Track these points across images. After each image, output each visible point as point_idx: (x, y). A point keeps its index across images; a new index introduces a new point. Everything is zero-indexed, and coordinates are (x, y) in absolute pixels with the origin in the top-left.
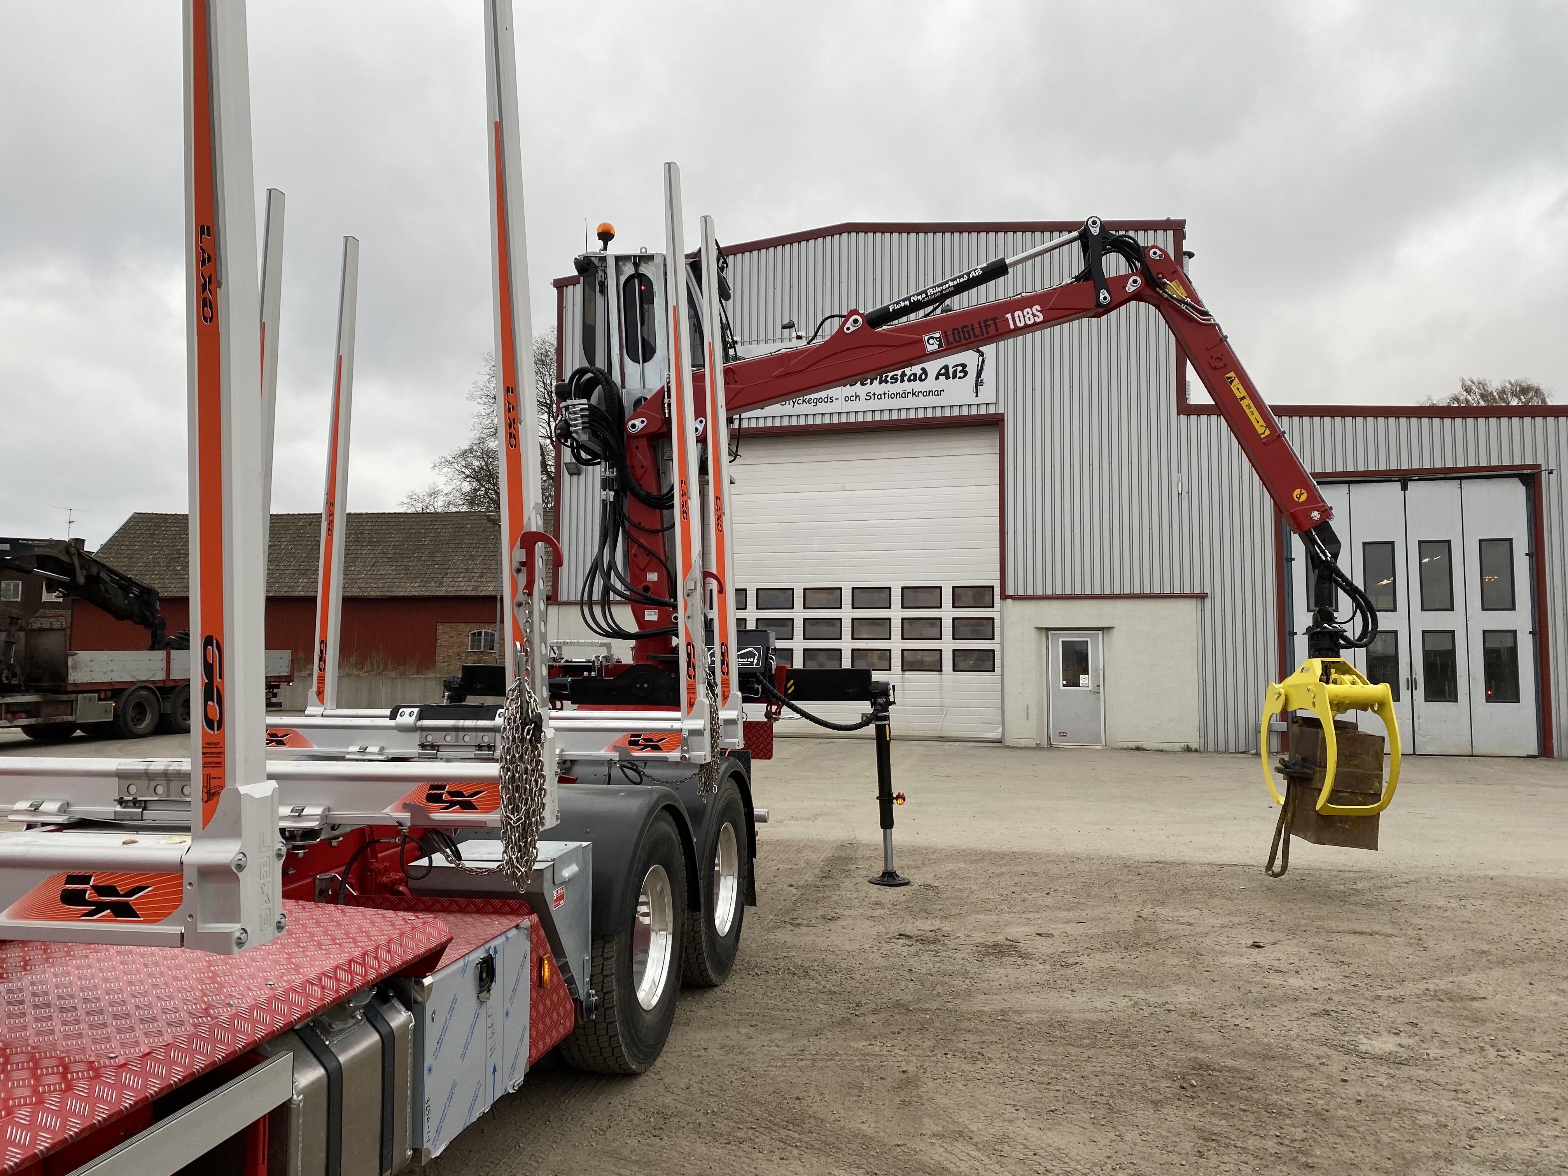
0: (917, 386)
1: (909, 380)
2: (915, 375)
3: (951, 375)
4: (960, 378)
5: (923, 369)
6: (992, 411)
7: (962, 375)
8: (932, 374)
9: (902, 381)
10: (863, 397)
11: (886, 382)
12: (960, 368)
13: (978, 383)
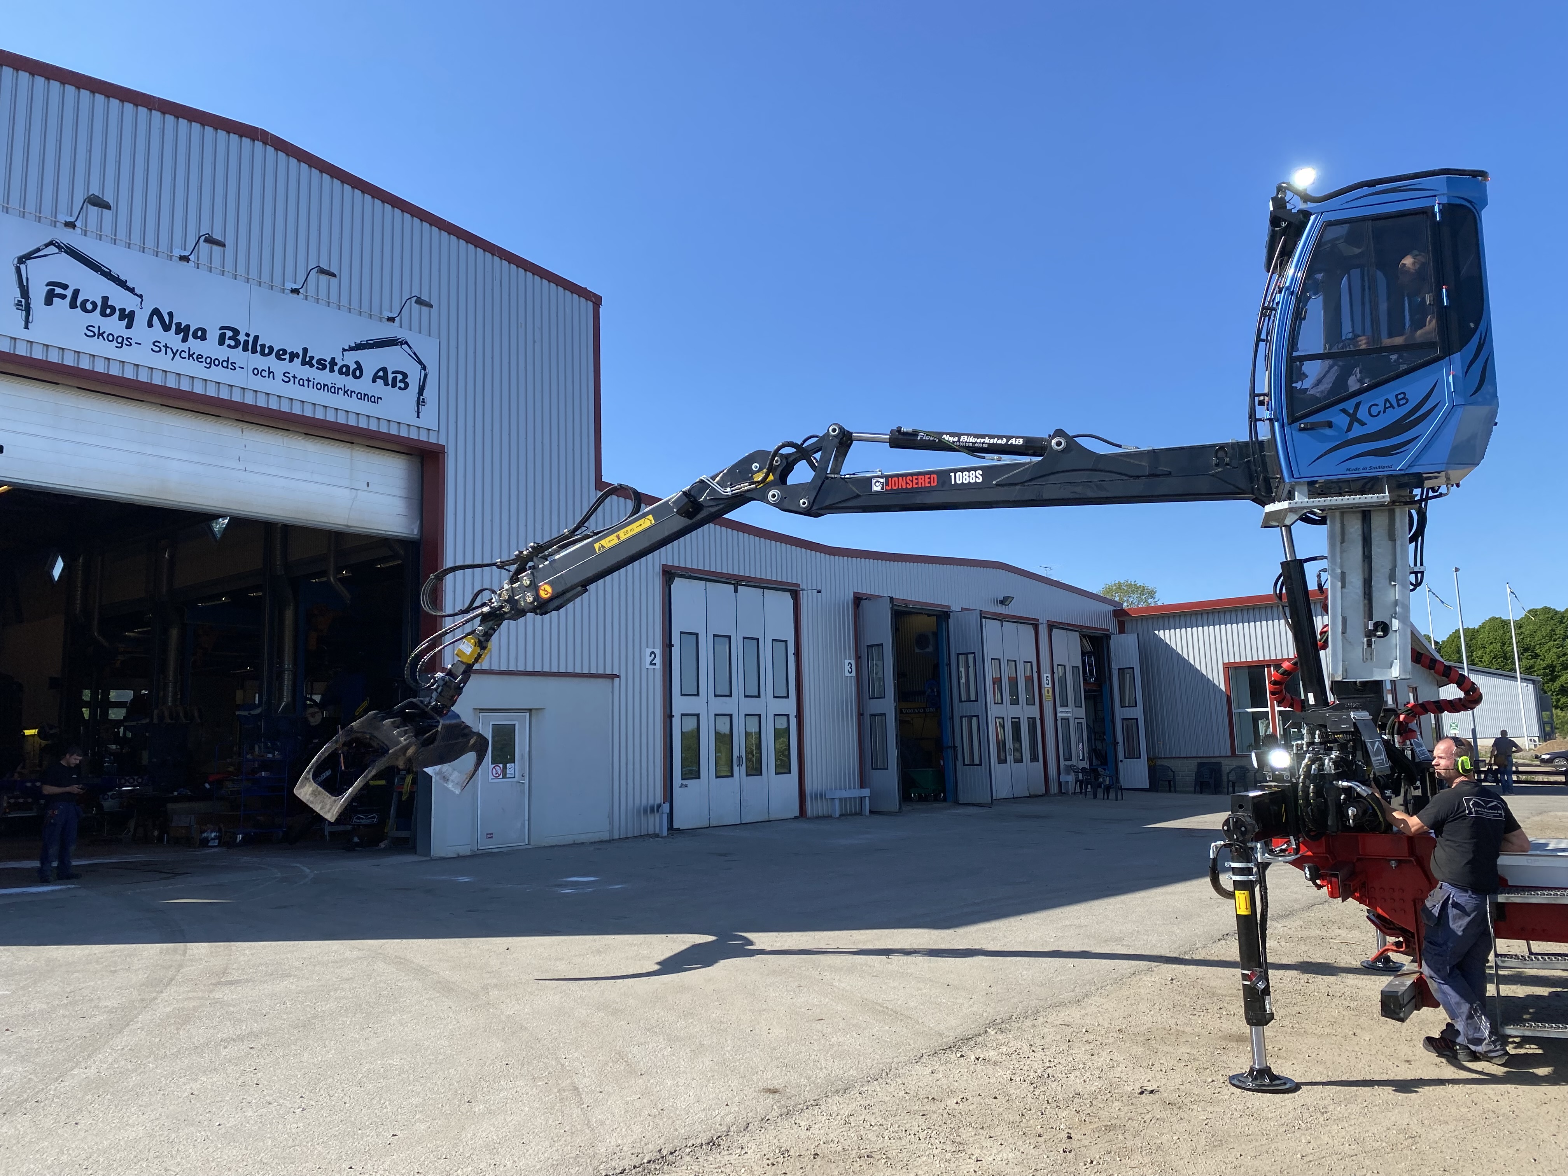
0: (349, 382)
1: (340, 372)
2: (348, 367)
3: (390, 382)
4: (400, 388)
5: (357, 363)
6: (433, 440)
7: (402, 385)
8: (368, 373)
9: (332, 370)
10: (279, 376)
11: (312, 366)
12: (400, 377)
13: (420, 402)
